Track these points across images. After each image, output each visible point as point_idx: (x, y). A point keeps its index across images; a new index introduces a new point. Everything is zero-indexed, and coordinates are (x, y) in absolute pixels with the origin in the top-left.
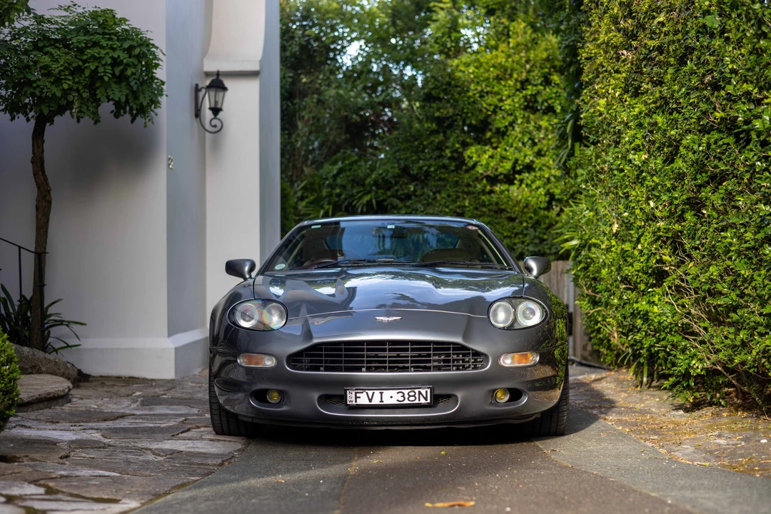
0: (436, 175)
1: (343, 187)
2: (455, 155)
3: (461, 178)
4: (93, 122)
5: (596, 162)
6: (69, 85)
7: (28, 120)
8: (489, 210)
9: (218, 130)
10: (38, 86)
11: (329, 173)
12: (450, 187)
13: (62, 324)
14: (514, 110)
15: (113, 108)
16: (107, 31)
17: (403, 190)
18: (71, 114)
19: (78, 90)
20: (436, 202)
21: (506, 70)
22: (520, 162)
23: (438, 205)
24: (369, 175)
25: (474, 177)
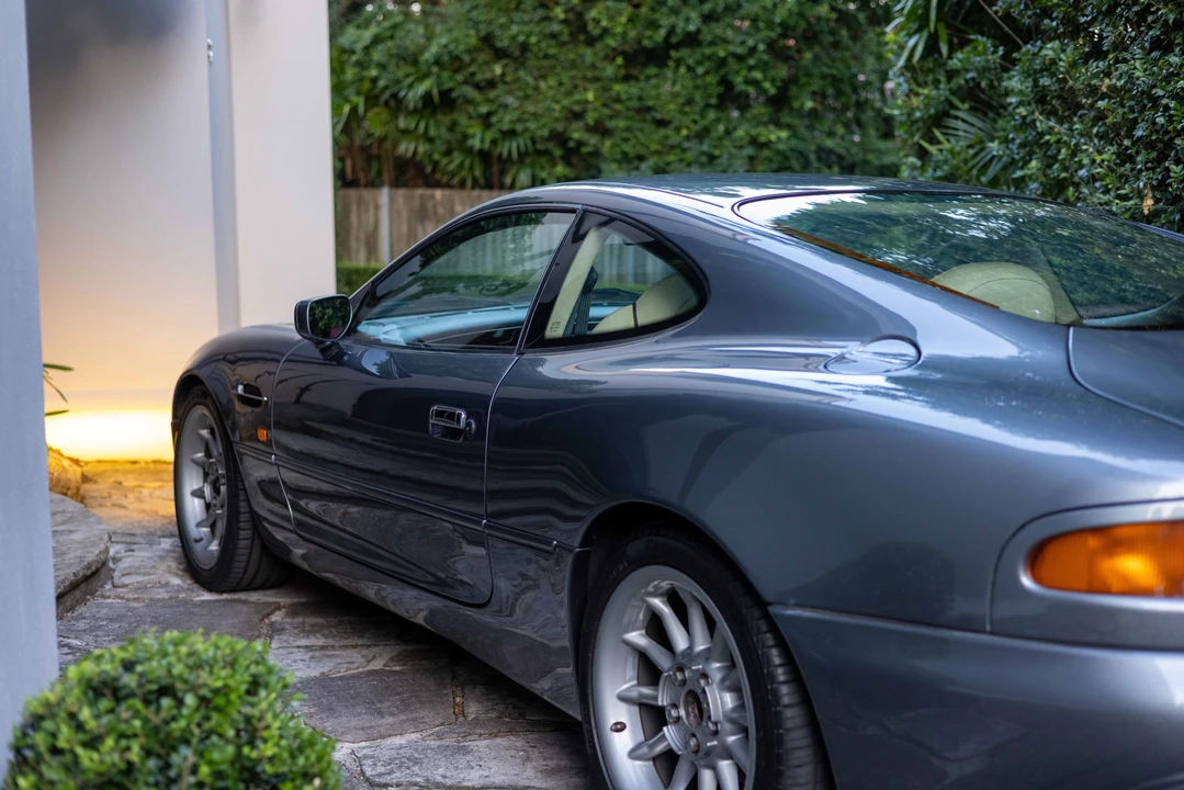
0: (540, 49)
1: (382, 67)
2: (571, 16)
3: (580, 56)
8: (628, 109)
11: (356, 42)
12: (563, 69)
17: (483, 73)
20: (539, 94)
22: (678, 30)
23: (542, 98)
24: (425, 48)
25: (602, 54)
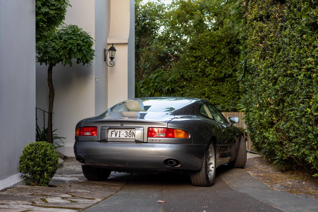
0: (195, 78)
1: (158, 83)
2: (202, 70)
3: (204, 80)
4: (70, 66)
5: (252, 81)
6: (62, 53)
7: (46, 65)
8: (215, 92)
9: (113, 65)
10: (51, 54)
11: (153, 77)
12: (200, 83)
13: (58, 138)
14: (225, 54)
15: (77, 61)
16: (75, 34)
17: (181, 84)
18: (62, 63)
19: (65, 55)
20: (194, 89)
21: (222, 38)
22: (227, 74)
23: (195, 90)
24: (168, 78)
25: (209, 79)
